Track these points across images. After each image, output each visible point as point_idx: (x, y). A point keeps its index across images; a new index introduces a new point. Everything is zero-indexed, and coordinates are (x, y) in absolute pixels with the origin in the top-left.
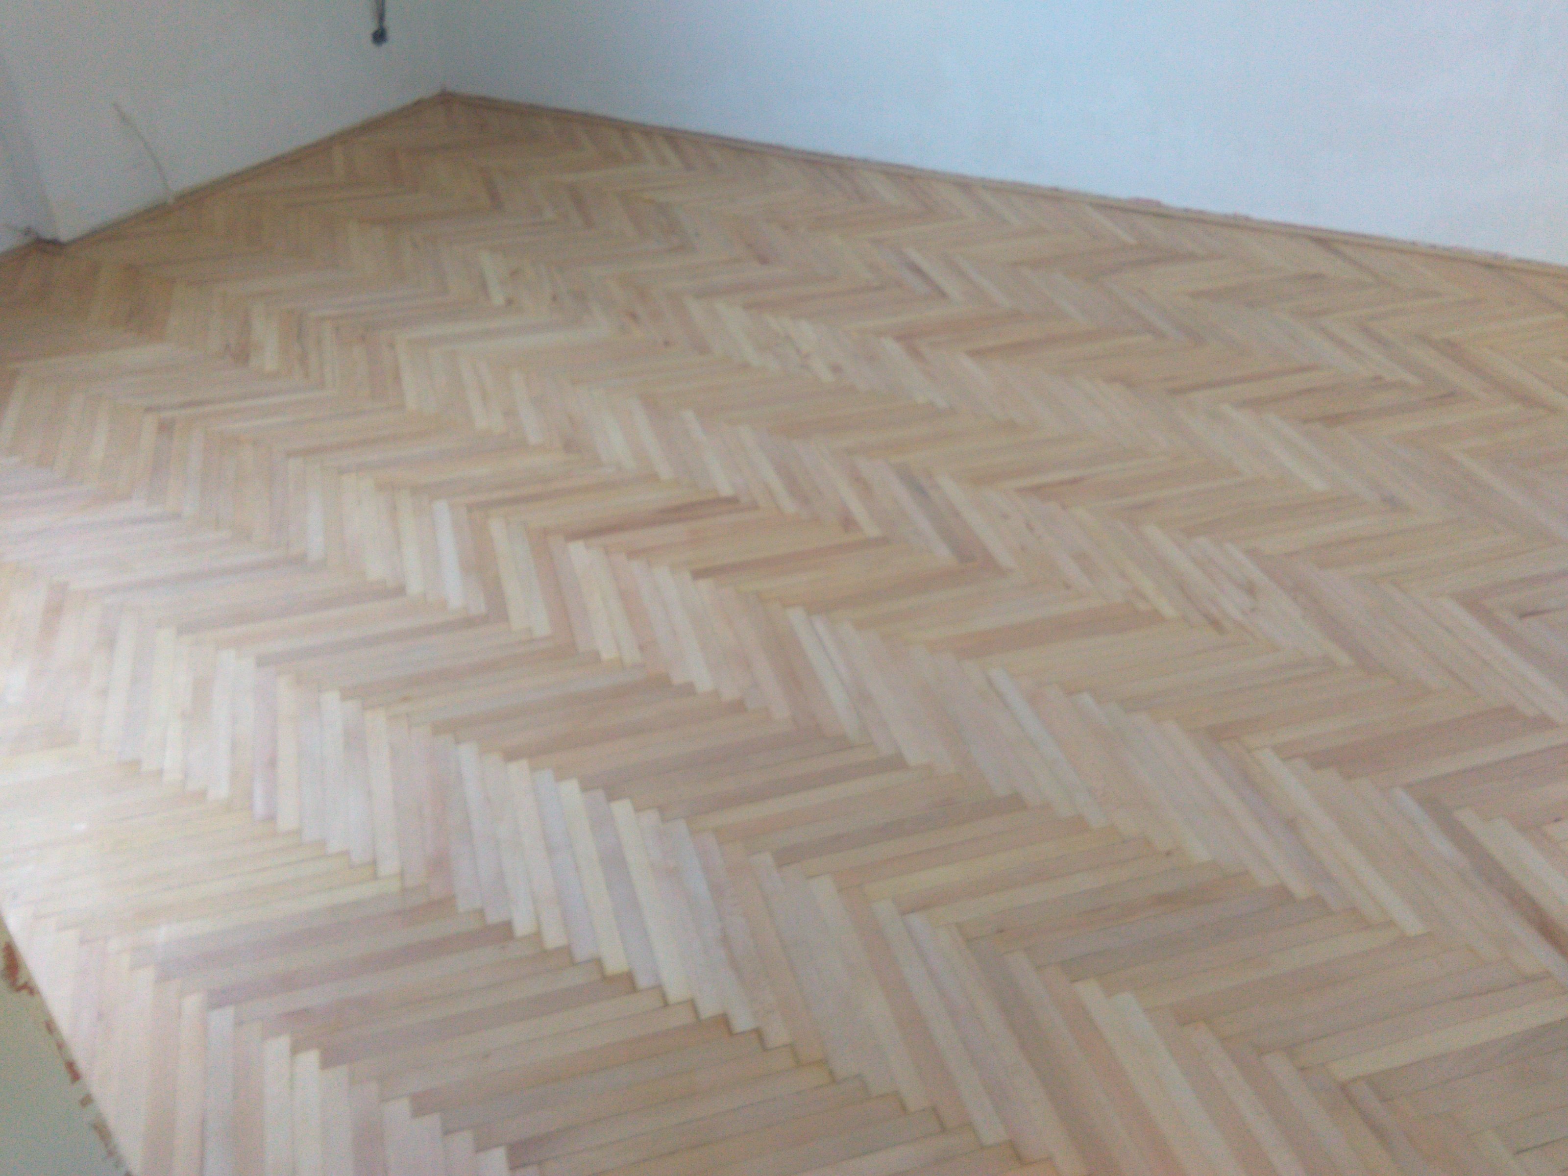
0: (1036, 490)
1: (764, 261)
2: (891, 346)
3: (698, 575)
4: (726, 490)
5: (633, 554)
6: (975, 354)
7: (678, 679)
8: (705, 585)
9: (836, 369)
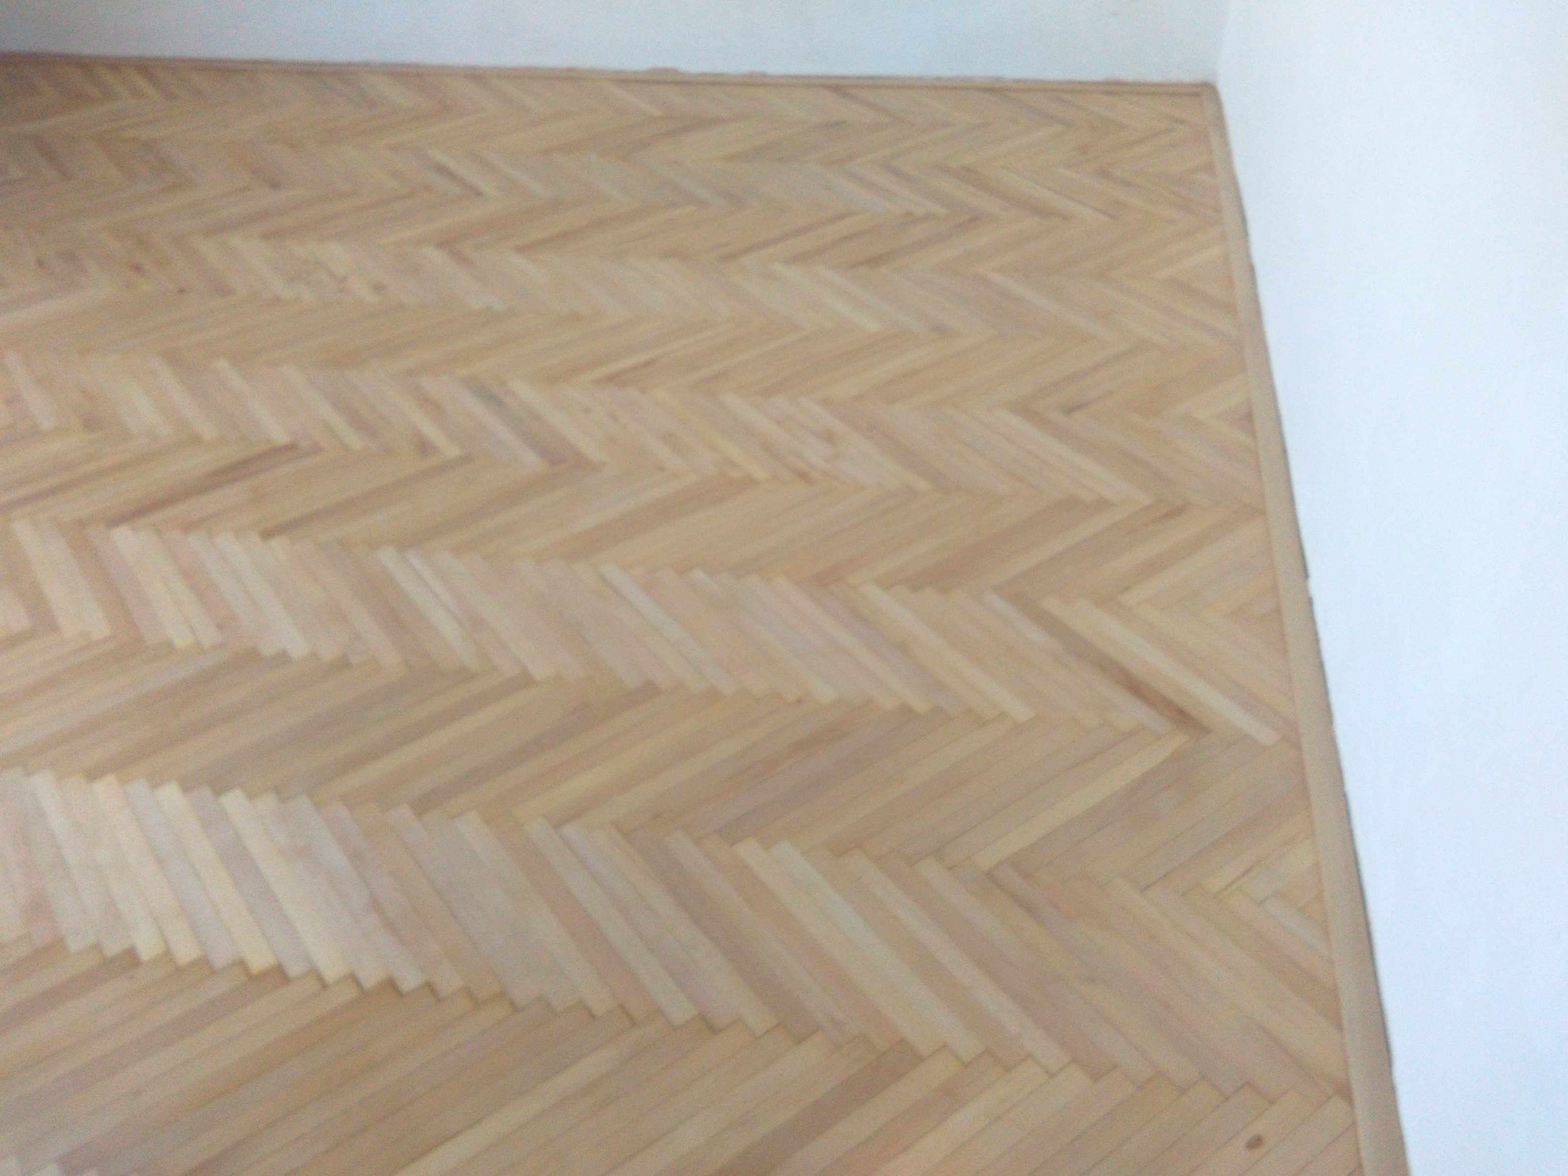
0: (613, 379)
1: (275, 185)
2: (434, 256)
3: (268, 534)
4: (280, 437)
5: (188, 527)
6: (525, 249)
7: (267, 649)
8: (278, 544)
9: (378, 288)
